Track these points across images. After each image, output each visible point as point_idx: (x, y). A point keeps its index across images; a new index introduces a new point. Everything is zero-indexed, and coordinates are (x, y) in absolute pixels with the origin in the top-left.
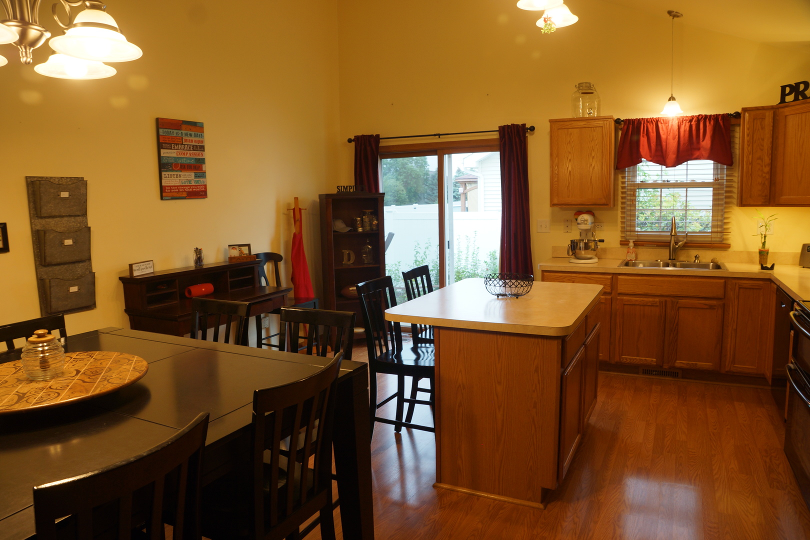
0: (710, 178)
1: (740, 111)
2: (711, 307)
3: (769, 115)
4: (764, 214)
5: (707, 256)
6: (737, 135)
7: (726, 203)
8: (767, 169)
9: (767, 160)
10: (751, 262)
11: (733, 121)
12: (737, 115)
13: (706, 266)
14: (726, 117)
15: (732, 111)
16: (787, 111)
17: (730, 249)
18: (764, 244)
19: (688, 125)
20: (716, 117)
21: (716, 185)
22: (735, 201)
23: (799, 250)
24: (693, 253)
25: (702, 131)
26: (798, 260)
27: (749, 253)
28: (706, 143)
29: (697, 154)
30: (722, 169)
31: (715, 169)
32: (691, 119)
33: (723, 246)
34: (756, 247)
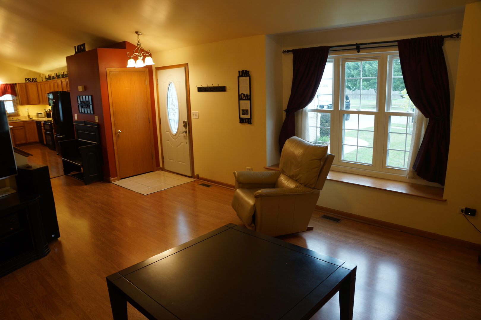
0: (11, 99)
1: (16, 83)
2: (22, 129)
3: (24, 85)
4: (27, 107)
5: (15, 118)
6: (16, 88)
7: (17, 105)
8: (26, 97)
9: (26, 95)
10: (26, 118)
11: (15, 85)
12: (16, 84)
13: (16, 120)
14: (13, 84)
15: (14, 83)
16: (28, 84)
17: (20, 116)
18: (28, 114)
19: (3, 86)
20: (10, 84)
21: (13, 101)
22: (19, 104)
23: (36, 114)
24: (11, 118)
25: (7, 88)
26: (36, 117)
27: (25, 116)
28: (9, 90)
29: (7, 93)
30: (14, 97)
31: (12, 97)
32: (4, 84)
33: (18, 115)
34: (27, 115)
